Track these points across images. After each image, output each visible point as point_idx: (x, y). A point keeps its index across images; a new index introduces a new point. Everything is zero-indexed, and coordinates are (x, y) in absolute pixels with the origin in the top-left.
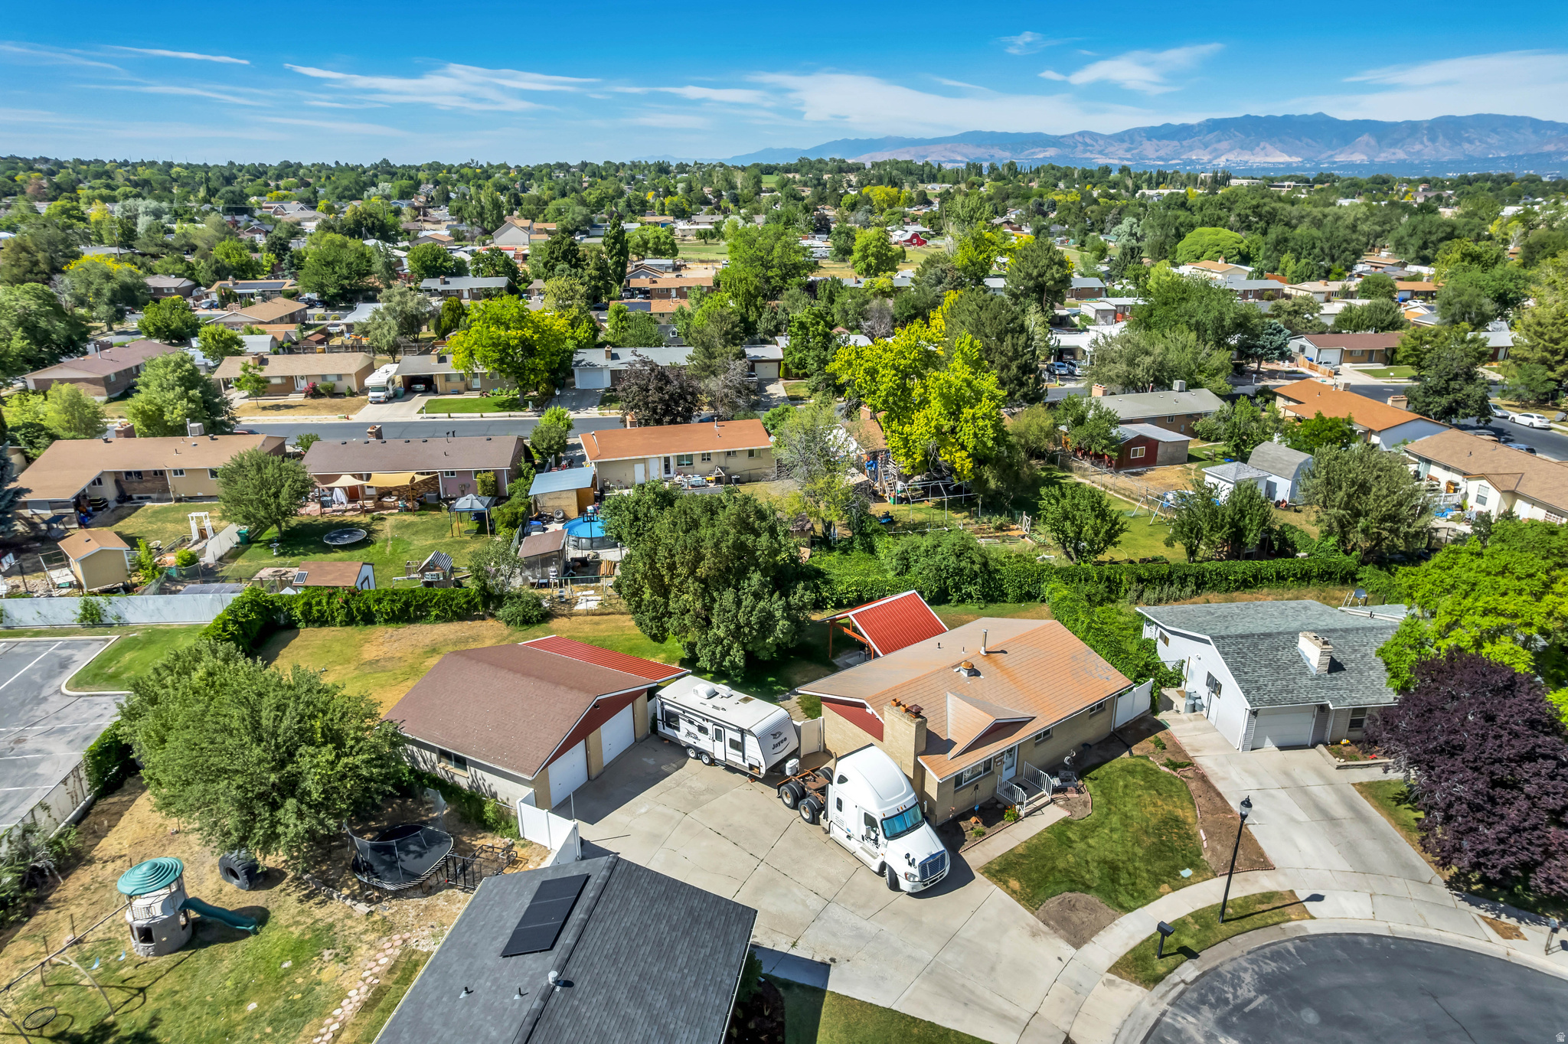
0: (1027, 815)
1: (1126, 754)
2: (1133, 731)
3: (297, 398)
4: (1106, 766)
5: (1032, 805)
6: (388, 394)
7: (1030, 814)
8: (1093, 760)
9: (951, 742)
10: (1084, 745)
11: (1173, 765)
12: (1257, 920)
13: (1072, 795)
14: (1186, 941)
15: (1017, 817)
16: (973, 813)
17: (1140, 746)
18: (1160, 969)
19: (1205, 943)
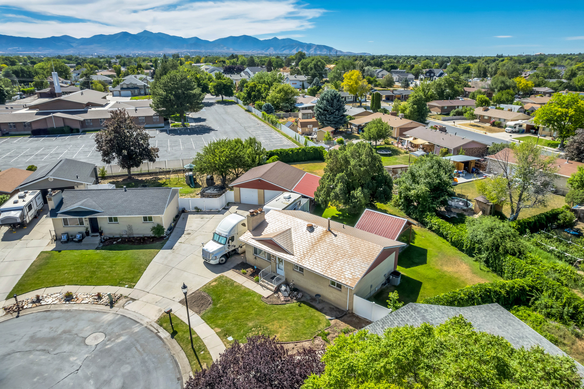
1: (329, 318)
2: (357, 321)
3: (488, 125)
4: (314, 310)
5: (266, 285)
6: (514, 130)
7: (262, 286)
8: (319, 306)
9: (261, 235)
10: (318, 295)
11: (323, 335)
12: (194, 362)
13: (282, 298)
14: (180, 333)
15: (258, 282)
16: (254, 269)
17: (340, 323)
18: (165, 324)
19: (179, 340)
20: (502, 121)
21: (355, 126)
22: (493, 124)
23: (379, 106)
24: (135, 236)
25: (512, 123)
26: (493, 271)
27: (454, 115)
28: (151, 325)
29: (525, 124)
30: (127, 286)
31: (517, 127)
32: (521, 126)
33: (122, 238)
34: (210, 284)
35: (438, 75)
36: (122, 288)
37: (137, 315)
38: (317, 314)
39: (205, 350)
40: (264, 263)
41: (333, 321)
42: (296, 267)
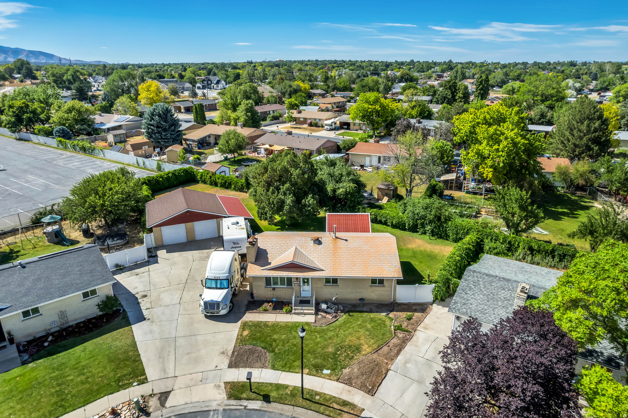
0: (295, 314)
1: (384, 314)
2: (406, 307)
3: (305, 126)
4: (366, 314)
5: (302, 311)
6: (331, 127)
7: (298, 314)
8: (365, 309)
9: (270, 264)
10: (362, 299)
11: (399, 328)
12: (322, 408)
13: (329, 317)
14: (273, 394)
15: (289, 312)
16: (272, 301)
17: (398, 313)
18: (244, 395)
19: (280, 400)
20: (317, 120)
21: (193, 141)
22: (311, 125)
23: (204, 118)
24: (71, 324)
25: (329, 122)
26: (438, 238)
27: (272, 120)
28: (226, 405)
29: (338, 120)
30: (135, 384)
31: (333, 124)
32: (335, 124)
33: (52, 334)
34: (241, 335)
35: (215, 82)
36: (131, 389)
37: (195, 405)
38: (372, 315)
39: (317, 394)
40: (282, 292)
41: (391, 315)
42: (328, 281)
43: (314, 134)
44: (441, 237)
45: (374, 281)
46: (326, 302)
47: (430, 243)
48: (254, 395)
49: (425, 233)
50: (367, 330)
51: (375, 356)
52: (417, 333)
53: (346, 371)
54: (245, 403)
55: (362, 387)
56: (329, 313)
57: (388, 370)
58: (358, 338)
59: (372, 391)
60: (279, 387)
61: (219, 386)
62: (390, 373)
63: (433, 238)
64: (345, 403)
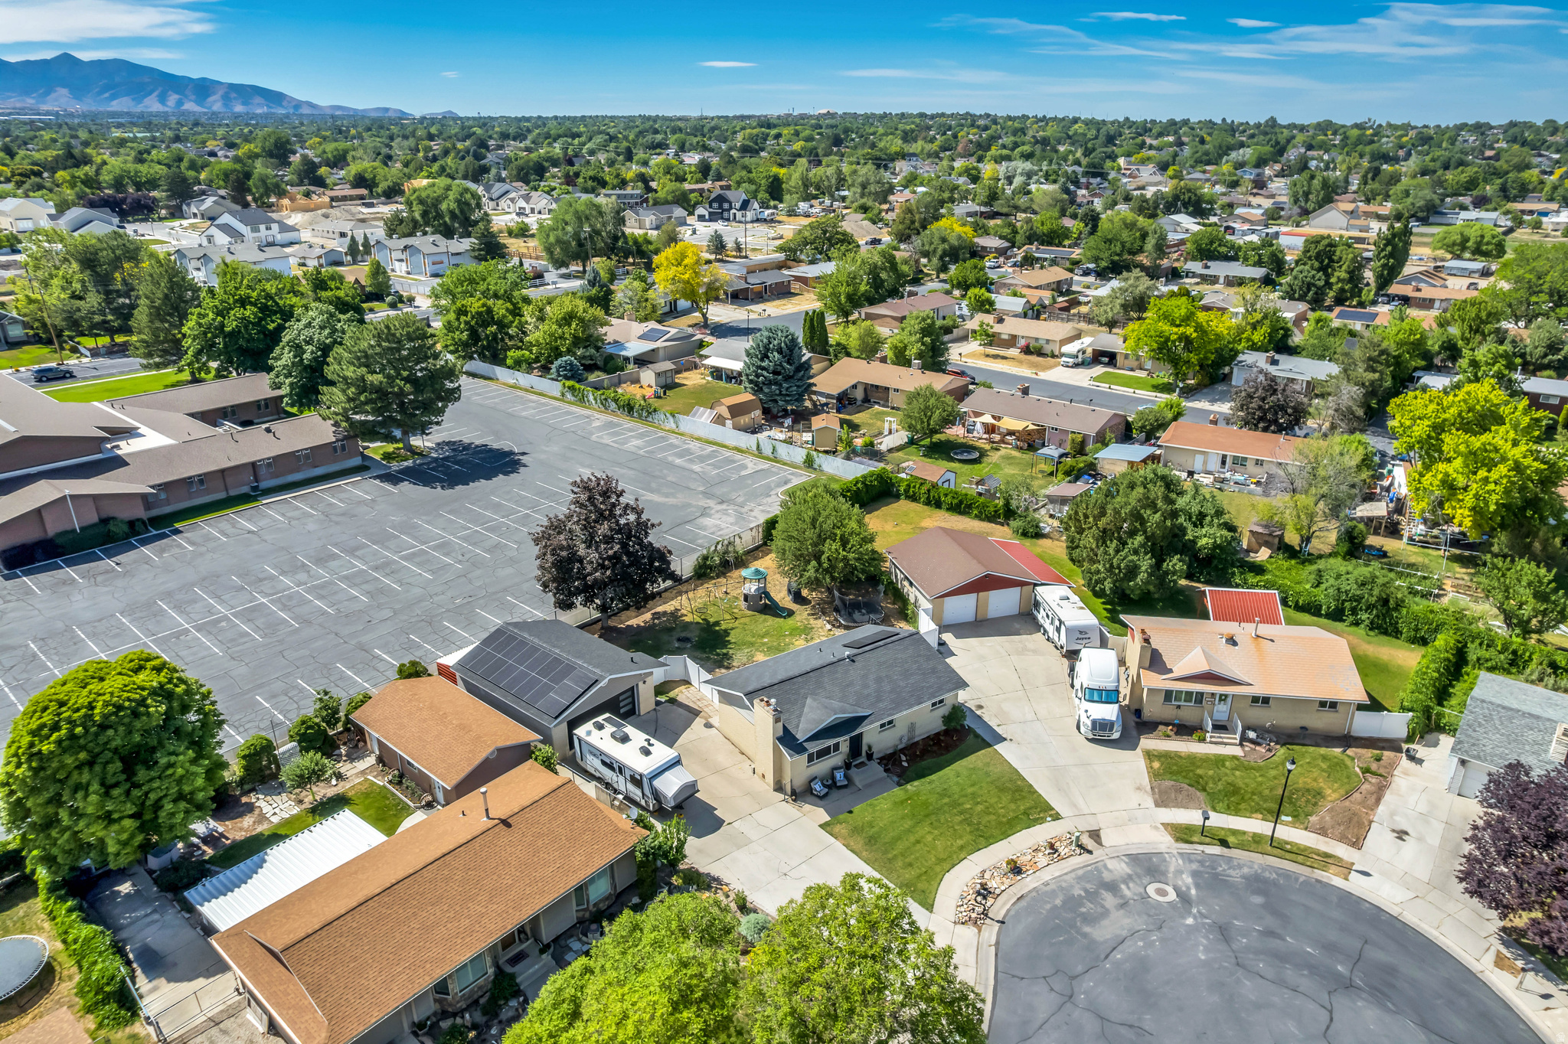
0: (1211, 743)
1: (1339, 750)
2: (1370, 742)
3: (1014, 352)
4: (1312, 748)
5: (1221, 740)
6: (1075, 361)
7: (1216, 743)
8: (1310, 741)
9: (1171, 671)
10: (1303, 728)
11: (1366, 771)
12: (1300, 858)
13: (1261, 749)
14: (1231, 840)
15: (1202, 740)
16: (1174, 725)
17: (1359, 750)
18: (1195, 839)
19: (1241, 846)
20: (1042, 342)
23: (826, 340)
24: (916, 739)
25: (1069, 348)
26: (1382, 634)
28: (1179, 849)
29: (1088, 345)
30: (1048, 819)
31: (1079, 353)
32: (1083, 353)
34: (1151, 767)
35: (738, 205)
36: (1048, 824)
37: (1139, 846)
38: (1323, 751)
39: (1287, 843)
40: (1188, 713)
41: (1350, 752)
42: (1255, 699)
43: (1043, 375)
44: (1386, 633)
45: (1323, 704)
46: (1254, 730)
47: (1369, 643)
48: (1207, 840)
49: (1357, 624)
50: (1323, 770)
51: (1347, 803)
52: (1395, 779)
53: (1313, 819)
54: (1201, 847)
55: (1343, 839)
56: (1259, 744)
57: (1371, 822)
58: (1315, 780)
59: (1357, 844)
60: (1234, 832)
61: (1156, 828)
62: (1373, 825)
63: (1372, 633)
64: (1327, 855)
